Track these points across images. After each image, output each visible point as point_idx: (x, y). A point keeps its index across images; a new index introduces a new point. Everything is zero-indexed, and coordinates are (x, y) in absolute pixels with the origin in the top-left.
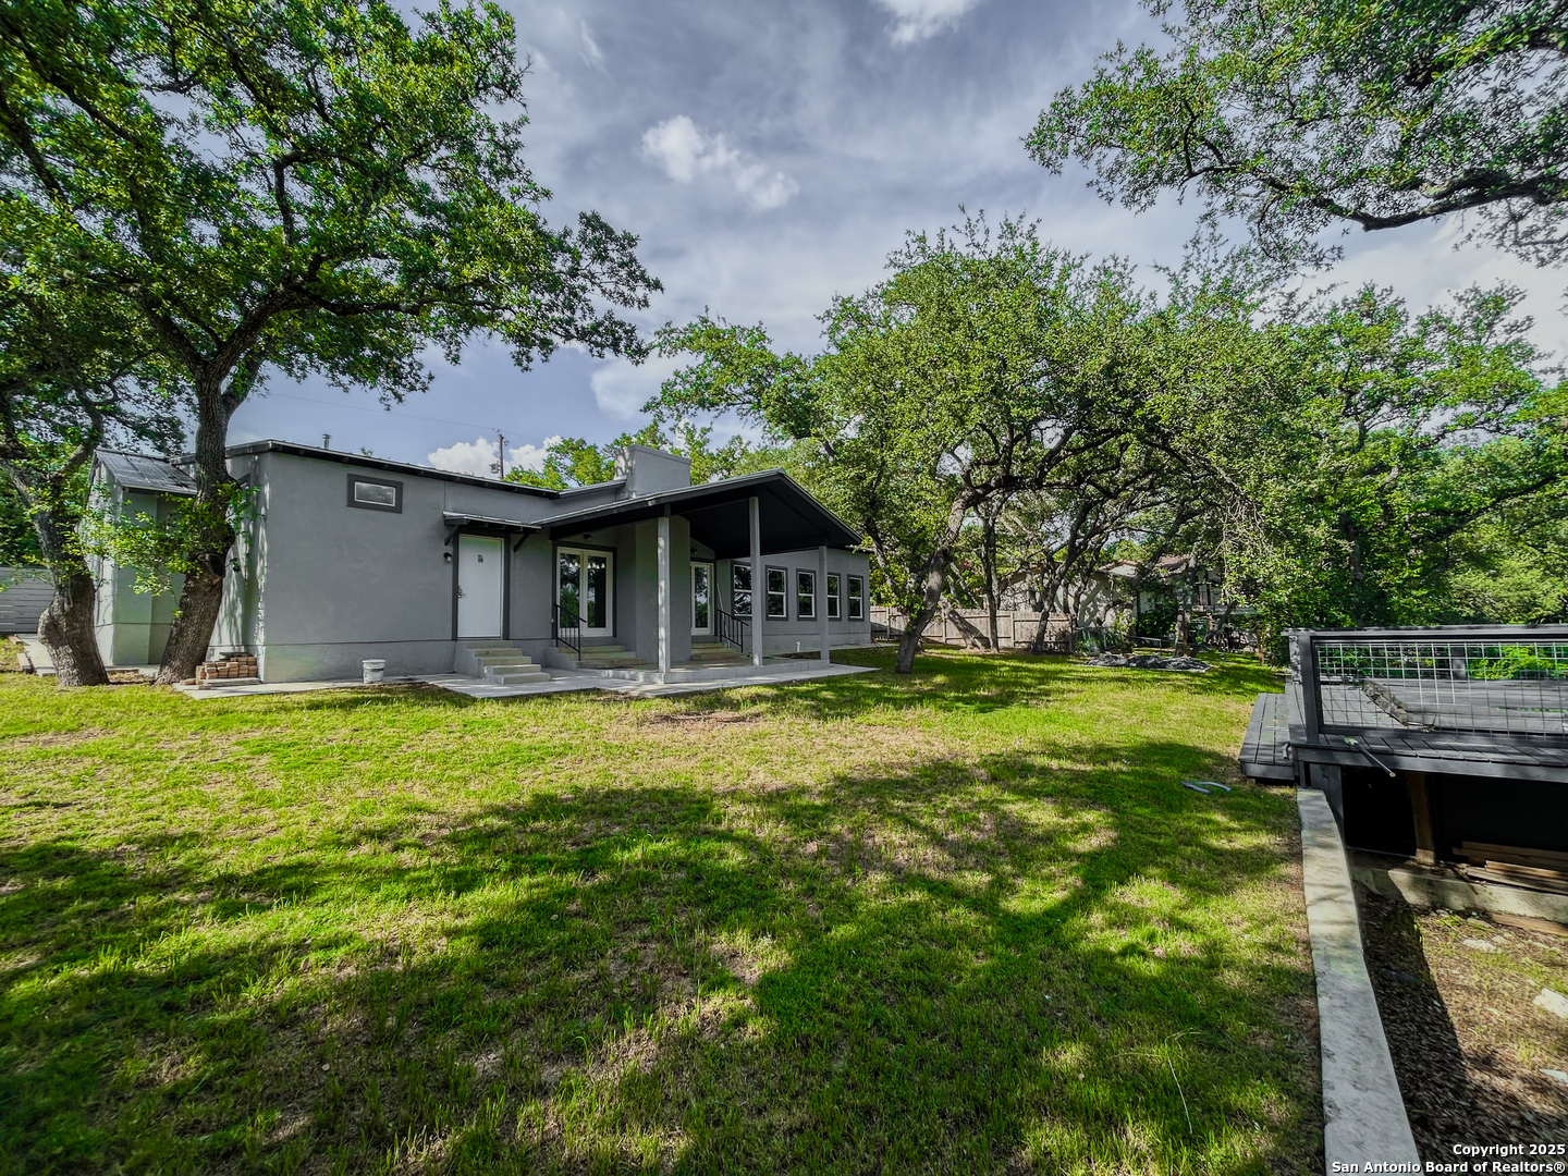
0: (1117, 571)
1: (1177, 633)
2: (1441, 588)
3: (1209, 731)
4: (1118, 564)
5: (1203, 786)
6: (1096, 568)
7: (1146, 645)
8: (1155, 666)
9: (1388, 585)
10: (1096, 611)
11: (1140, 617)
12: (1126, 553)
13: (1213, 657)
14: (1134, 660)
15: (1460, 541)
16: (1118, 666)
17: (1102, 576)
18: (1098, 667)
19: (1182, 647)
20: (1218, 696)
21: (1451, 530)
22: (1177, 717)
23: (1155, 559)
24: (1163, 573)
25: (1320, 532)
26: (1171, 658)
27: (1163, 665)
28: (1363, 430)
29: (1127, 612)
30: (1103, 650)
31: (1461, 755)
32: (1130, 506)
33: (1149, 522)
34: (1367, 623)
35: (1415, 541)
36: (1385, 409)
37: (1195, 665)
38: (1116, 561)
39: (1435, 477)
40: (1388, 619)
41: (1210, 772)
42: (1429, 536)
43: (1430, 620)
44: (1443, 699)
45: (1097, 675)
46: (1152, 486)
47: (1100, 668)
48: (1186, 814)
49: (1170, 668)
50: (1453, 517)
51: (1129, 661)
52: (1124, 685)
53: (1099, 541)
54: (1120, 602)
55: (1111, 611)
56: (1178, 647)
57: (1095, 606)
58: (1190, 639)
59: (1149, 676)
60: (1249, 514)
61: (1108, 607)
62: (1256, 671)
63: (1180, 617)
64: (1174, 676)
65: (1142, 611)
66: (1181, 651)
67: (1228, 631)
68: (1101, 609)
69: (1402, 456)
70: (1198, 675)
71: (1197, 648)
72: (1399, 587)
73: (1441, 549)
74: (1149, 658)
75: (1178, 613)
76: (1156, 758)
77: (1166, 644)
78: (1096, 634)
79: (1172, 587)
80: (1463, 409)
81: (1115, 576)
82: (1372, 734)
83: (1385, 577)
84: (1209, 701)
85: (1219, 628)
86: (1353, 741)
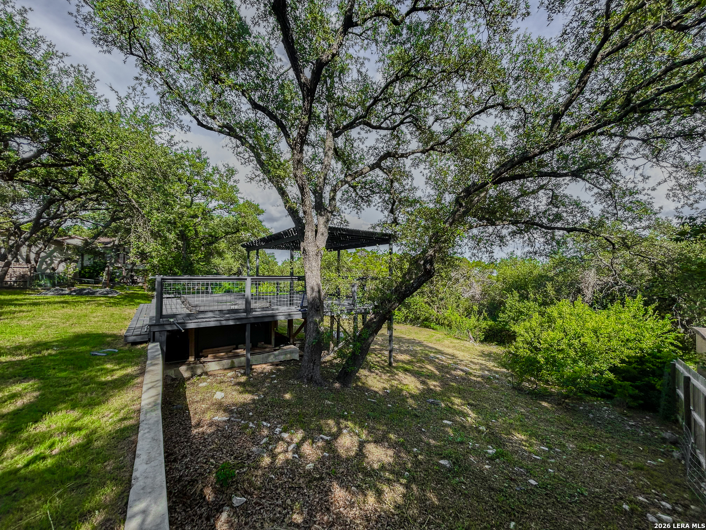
0: (69, 241)
1: (104, 277)
2: (208, 262)
3: (113, 324)
4: (71, 237)
5: (104, 352)
6: (55, 238)
7: (85, 283)
8: (88, 294)
9: (194, 260)
10: (52, 262)
11: (83, 267)
12: (78, 233)
13: (122, 288)
14: (75, 291)
15: (215, 247)
16: (63, 295)
17: (60, 244)
18: (48, 296)
19: (106, 283)
20: (121, 307)
21: (213, 243)
22: (96, 319)
23: (96, 237)
24: (100, 246)
25: (172, 236)
26: (98, 289)
27: (93, 293)
28: (192, 201)
29: (73, 265)
30: (54, 285)
31: (204, 320)
32: (83, 207)
33: (95, 218)
34: (185, 274)
35: (203, 245)
36: (200, 195)
37: (111, 292)
38: (70, 236)
39: (211, 224)
40: (192, 273)
41: (109, 344)
42: (207, 244)
43: (205, 274)
44: (202, 301)
45: (46, 300)
46: (97, 200)
47: (50, 296)
48: (90, 369)
49: (98, 294)
50: (214, 239)
51: (72, 292)
52: (65, 305)
53: (59, 223)
54: (69, 259)
55: (63, 264)
56: (104, 283)
57: (52, 261)
58: (112, 280)
59: (82, 299)
60: (145, 223)
61: (61, 261)
62: (142, 294)
63: (107, 269)
64: (98, 299)
65: (85, 265)
66: (105, 285)
67: (132, 276)
68: (56, 262)
69: (202, 213)
70: (112, 297)
71: (114, 284)
72: (197, 261)
73: (210, 249)
74: (85, 289)
75: (106, 267)
76: (77, 343)
77: (97, 282)
78: (50, 277)
79: (104, 253)
80: (221, 202)
81: (68, 244)
82: (179, 316)
83: (193, 257)
84: (115, 310)
85: (127, 274)
86: (172, 320)
